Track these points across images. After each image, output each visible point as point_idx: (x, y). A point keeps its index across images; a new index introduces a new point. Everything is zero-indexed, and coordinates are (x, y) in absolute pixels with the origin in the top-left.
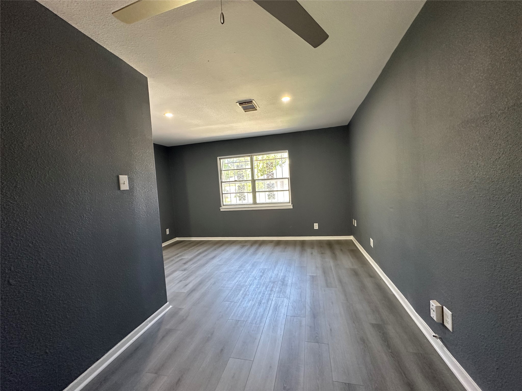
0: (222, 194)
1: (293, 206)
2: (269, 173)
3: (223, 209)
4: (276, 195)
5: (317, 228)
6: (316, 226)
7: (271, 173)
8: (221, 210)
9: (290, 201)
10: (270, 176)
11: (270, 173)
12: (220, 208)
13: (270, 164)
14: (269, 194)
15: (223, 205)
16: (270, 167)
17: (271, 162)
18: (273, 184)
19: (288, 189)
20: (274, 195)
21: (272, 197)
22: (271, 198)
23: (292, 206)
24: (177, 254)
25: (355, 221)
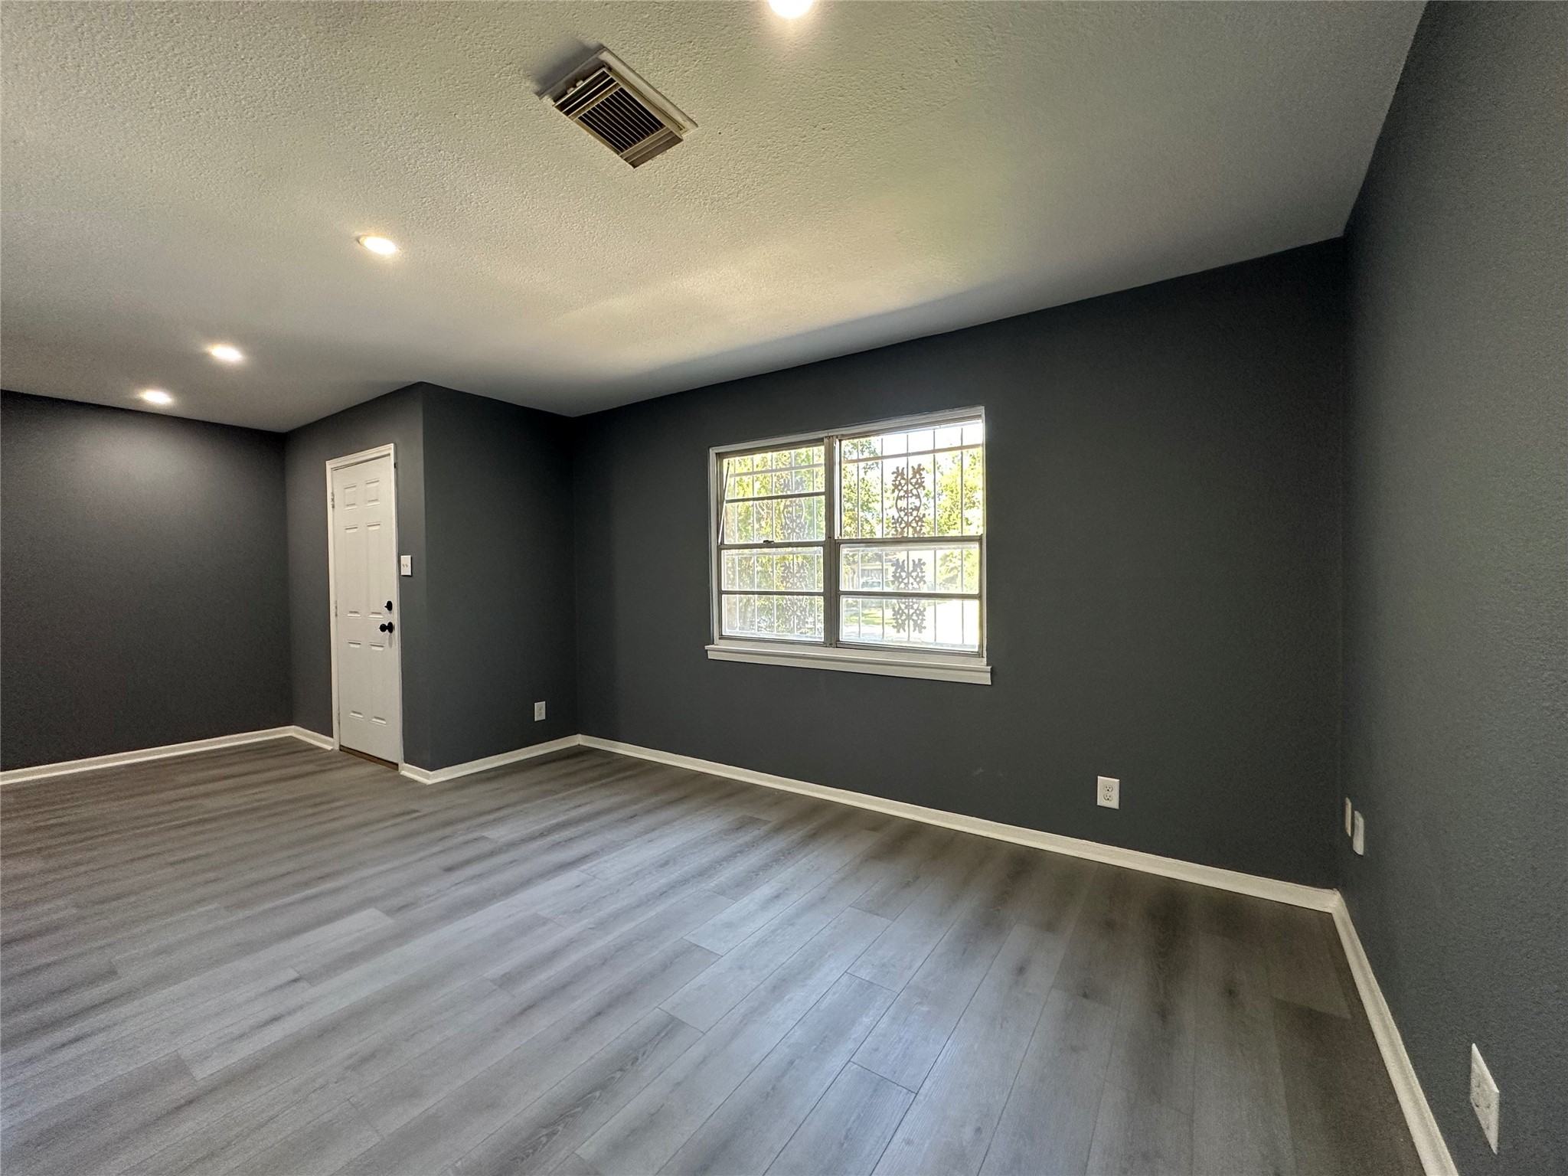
0: (721, 593)
1: (992, 672)
2: (902, 514)
3: (717, 651)
4: (929, 613)
5: (1114, 803)
6: (1108, 792)
7: (915, 513)
8: (711, 656)
9: (981, 646)
10: (906, 530)
11: (906, 514)
12: (707, 647)
13: (910, 476)
14: (900, 608)
15: (722, 637)
16: (910, 487)
17: (916, 467)
18: (919, 564)
19: (977, 592)
20: (921, 613)
21: (911, 623)
22: (906, 628)
23: (989, 675)
24: (500, 809)
25: (1360, 822)
